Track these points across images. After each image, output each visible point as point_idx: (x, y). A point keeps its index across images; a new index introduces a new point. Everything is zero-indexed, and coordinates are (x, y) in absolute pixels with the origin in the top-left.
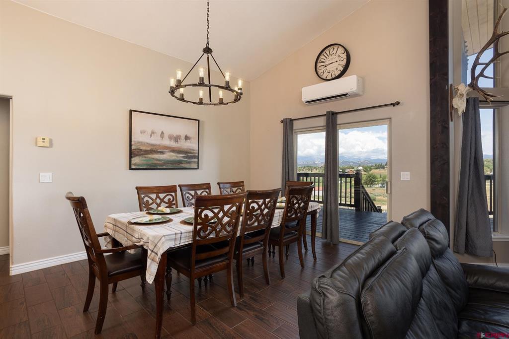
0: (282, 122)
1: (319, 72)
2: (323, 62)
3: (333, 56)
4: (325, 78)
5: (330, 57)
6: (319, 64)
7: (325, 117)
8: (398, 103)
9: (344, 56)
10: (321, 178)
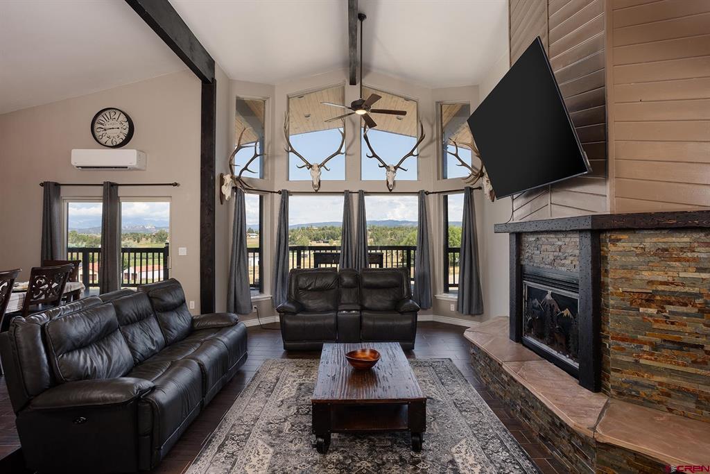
0: (42, 185)
1: (97, 134)
2: (101, 124)
3: (114, 121)
4: (103, 143)
5: (111, 121)
6: (97, 126)
7: (102, 187)
8: (176, 184)
9: (127, 125)
10: (96, 254)
